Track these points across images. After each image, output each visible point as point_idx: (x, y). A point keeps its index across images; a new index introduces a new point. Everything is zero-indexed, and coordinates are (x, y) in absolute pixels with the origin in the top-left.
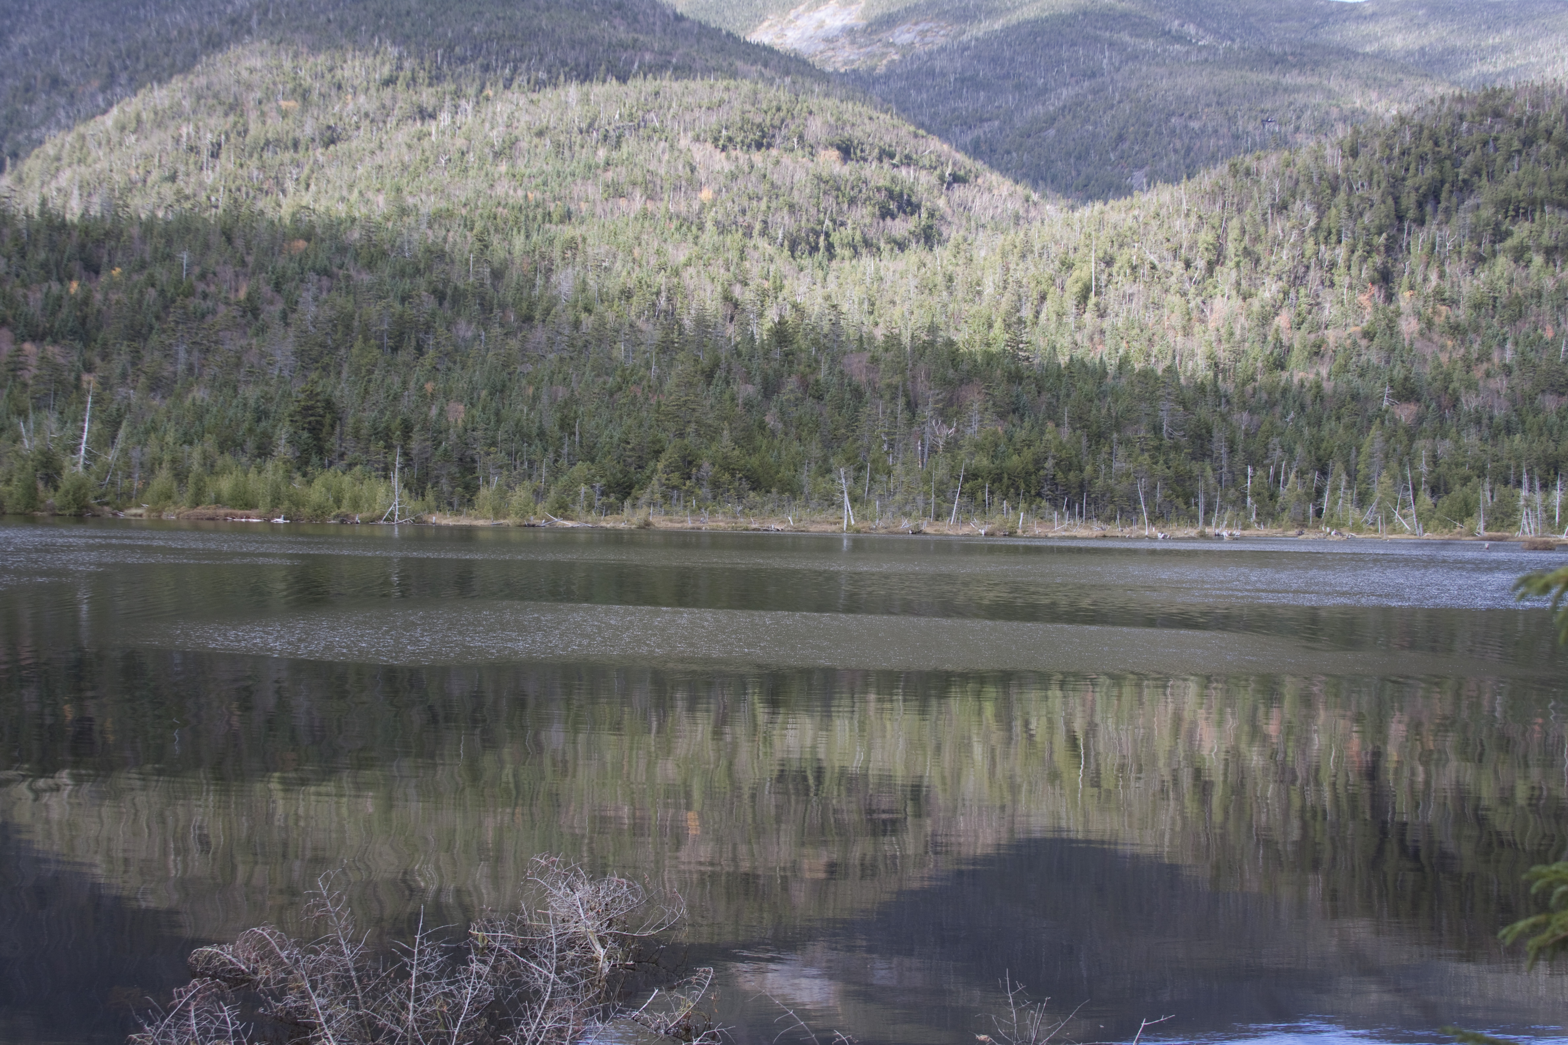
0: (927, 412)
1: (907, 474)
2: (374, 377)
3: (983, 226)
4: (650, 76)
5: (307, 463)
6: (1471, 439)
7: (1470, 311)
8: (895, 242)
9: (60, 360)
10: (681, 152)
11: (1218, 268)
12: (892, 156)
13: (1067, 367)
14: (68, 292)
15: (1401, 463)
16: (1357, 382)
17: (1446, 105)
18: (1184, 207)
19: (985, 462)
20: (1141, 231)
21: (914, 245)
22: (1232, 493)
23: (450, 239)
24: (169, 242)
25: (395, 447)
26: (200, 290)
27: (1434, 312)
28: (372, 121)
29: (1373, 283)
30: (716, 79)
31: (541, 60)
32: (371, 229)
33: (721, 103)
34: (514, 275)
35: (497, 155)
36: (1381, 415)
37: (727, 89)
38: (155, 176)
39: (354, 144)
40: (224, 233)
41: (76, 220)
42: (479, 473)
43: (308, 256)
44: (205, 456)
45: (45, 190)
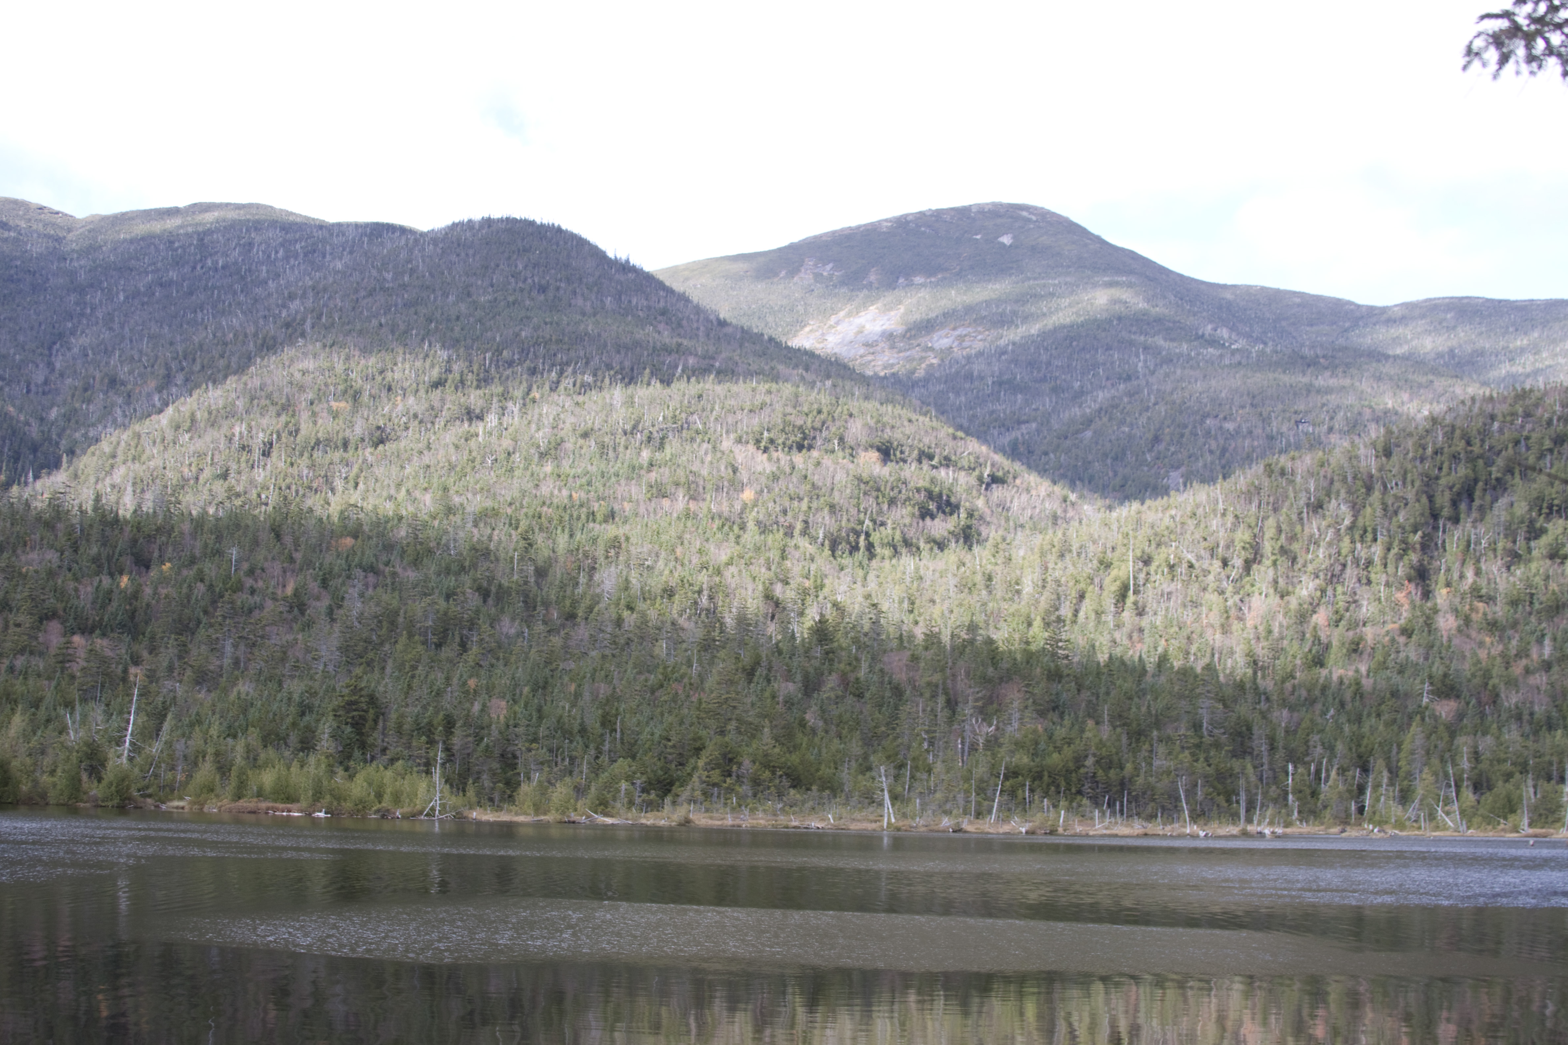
0: (967, 710)
1: (948, 772)
2: (417, 672)
3: (1022, 526)
4: (693, 379)
5: (349, 757)
6: (1512, 735)
7: (1507, 608)
8: (935, 541)
9: (108, 653)
10: (723, 453)
11: (1255, 566)
12: (931, 457)
13: (1107, 665)
14: (118, 586)
15: (1442, 760)
16: (1396, 679)
17: (1477, 405)
18: (1221, 506)
19: (1026, 760)
20: (1178, 530)
21: (953, 545)
22: (1273, 791)
23: (495, 538)
24: (219, 538)
25: (437, 742)
26: (248, 585)
27: (1471, 609)
28: (421, 422)
29: (1410, 581)
30: (758, 383)
31: (587, 363)
32: (417, 527)
33: (762, 406)
34: (557, 573)
35: (542, 455)
36: (1421, 711)
37: (769, 392)
38: (207, 473)
39: (403, 444)
40: (273, 530)
41: (128, 516)
42: (521, 769)
43: (355, 553)
44: (248, 750)
45: (99, 486)
